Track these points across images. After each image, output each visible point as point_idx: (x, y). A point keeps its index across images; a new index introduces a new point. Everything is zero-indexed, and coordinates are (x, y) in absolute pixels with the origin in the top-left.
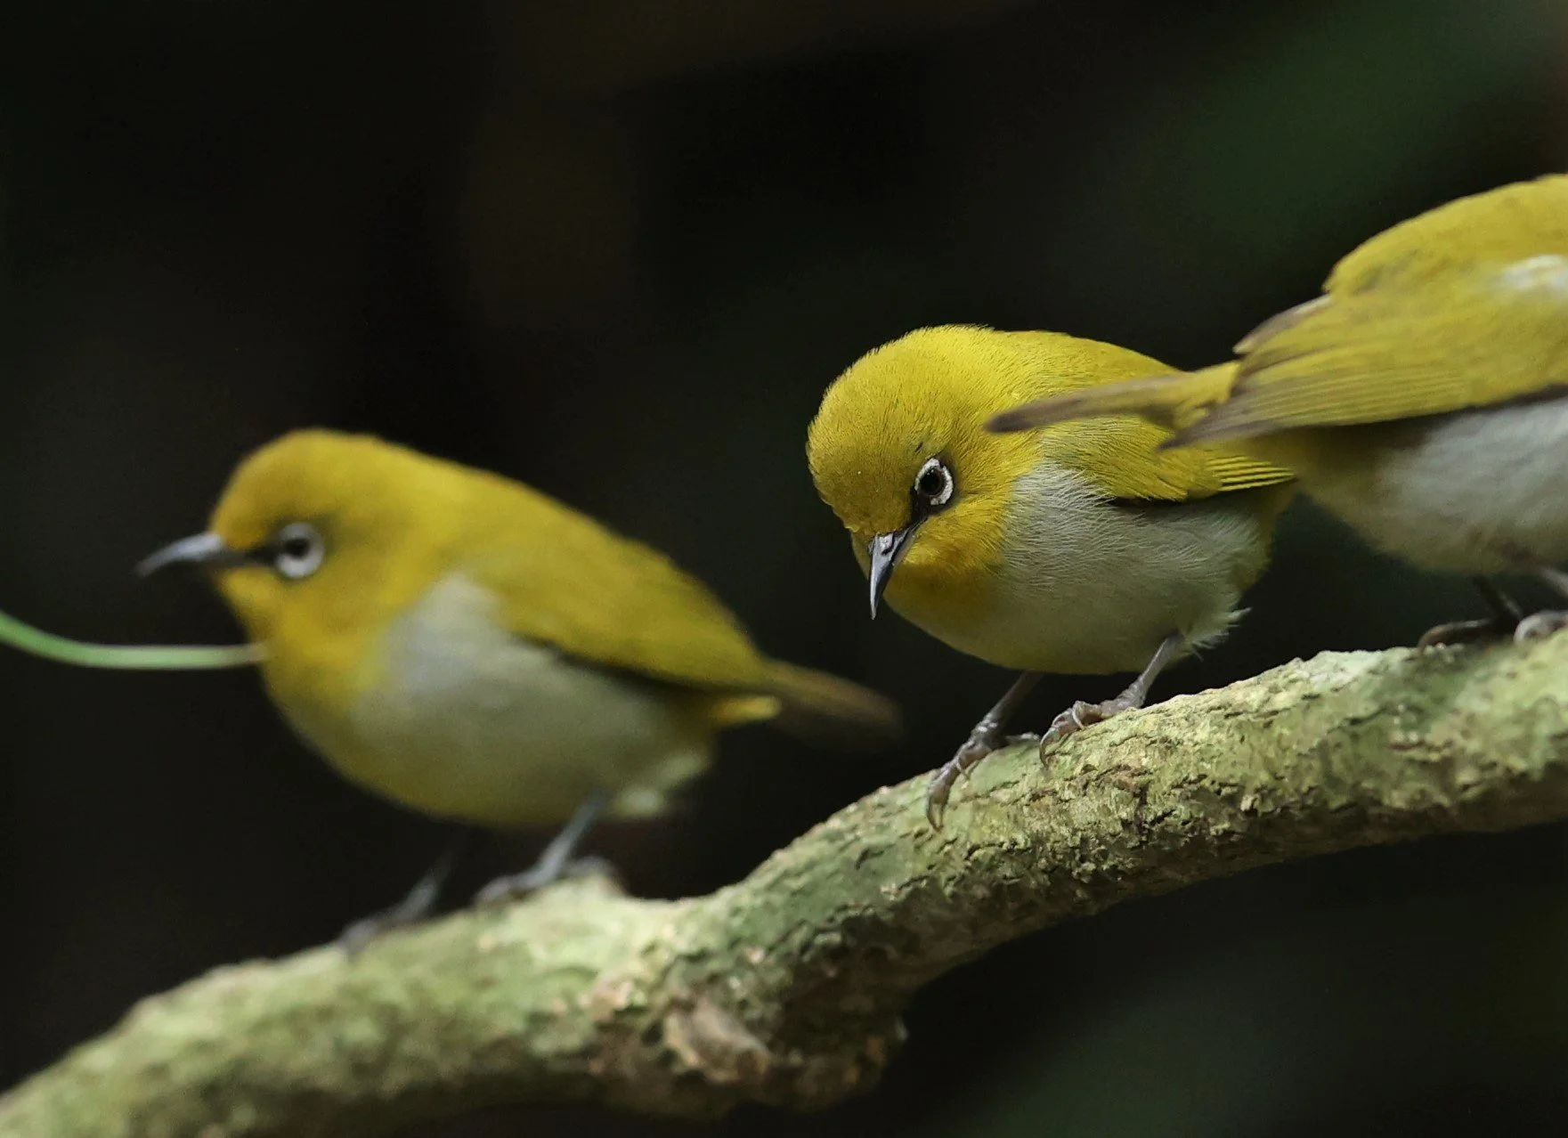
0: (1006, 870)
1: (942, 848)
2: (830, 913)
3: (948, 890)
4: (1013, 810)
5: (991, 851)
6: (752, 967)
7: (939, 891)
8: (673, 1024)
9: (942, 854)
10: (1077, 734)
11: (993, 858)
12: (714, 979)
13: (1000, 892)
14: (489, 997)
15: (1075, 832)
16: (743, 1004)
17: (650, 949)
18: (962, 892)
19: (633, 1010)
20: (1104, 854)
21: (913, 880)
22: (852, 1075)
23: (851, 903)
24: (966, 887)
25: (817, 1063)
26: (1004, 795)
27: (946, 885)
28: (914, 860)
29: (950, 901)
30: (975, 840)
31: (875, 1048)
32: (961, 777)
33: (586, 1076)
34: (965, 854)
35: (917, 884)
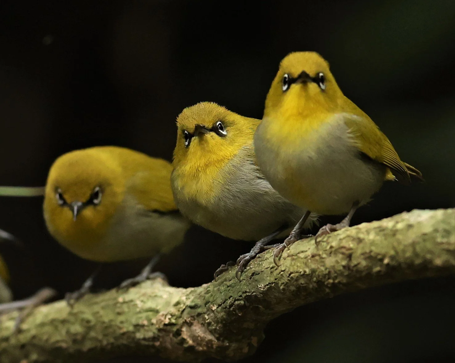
0: (302, 281)
1: (280, 273)
2: (240, 294)
3: (282, 287)
4: (305, 260)
5: (297, 274)
6: (213, 311)
7: (279, 287)
8: (184, 329)
9: (280, 275)
10: (328, 235)
11: (297, 277)
12: (199, 315)
13: (300, 289)
14: (121, 318)
15: (326, 269)
16: (209, 324)
17: (178, 304)
18: (286, 288)
19: (171, 324)
20: (336, 278)
21: (269, 283)
22: (246, 350)
23: (248, 291)
24: (288, 287)
25: (234, 345)
26: (302, 255)
27: (281, 286)
28: (270, 277)
29: (282, 291)
30: (291, 270)
31: (254, 341)
32: (286, 249)
33: (154, 346)
34: (288, 275)
35: (271, 285)
